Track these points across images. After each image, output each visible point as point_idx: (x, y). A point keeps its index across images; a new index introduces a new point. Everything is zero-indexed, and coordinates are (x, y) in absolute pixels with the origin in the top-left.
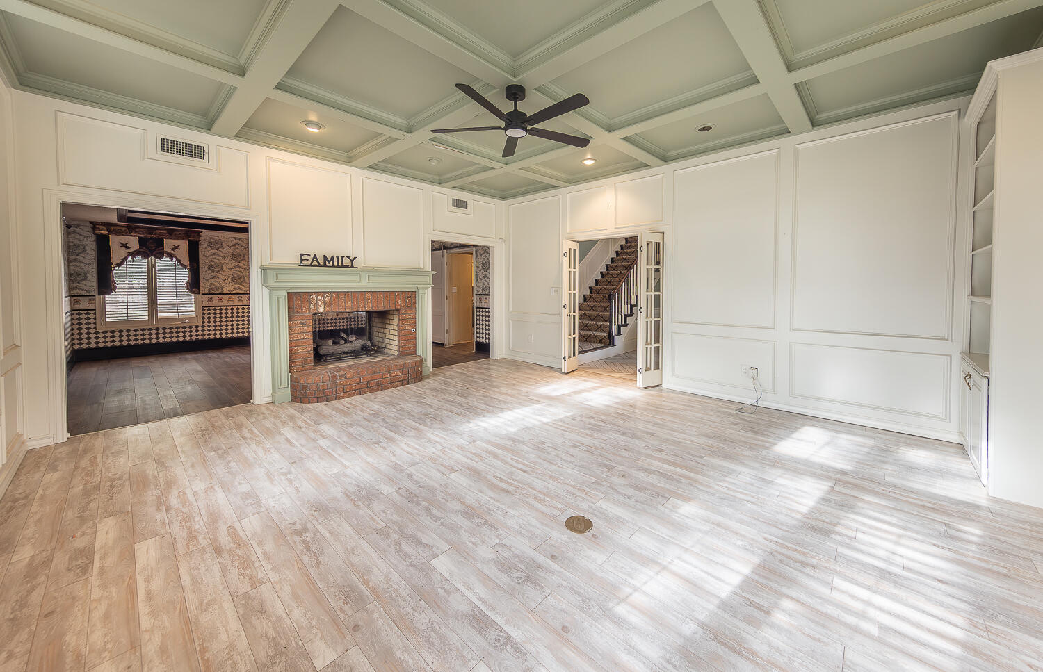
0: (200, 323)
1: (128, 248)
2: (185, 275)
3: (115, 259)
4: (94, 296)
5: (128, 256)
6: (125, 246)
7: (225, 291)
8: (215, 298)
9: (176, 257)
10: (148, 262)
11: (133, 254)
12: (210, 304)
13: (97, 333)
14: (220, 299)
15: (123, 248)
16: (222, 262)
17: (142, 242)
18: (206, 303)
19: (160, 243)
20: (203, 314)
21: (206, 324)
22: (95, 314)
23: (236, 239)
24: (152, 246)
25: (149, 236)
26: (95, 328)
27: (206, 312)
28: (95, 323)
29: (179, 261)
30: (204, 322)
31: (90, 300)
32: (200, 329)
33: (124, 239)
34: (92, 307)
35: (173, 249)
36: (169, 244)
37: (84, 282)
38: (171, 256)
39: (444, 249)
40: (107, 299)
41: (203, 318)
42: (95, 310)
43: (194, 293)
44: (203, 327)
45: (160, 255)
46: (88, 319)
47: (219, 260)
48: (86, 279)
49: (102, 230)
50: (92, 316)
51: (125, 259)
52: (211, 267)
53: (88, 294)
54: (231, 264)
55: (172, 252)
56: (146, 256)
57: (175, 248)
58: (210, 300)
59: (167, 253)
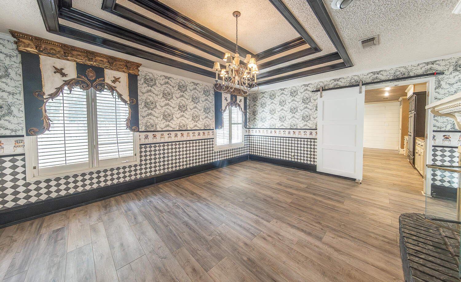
0: (138, 162)
1: (64, 75)
2: (124, 110)
3: (48, 88)
4: (23, 136)
5: (64, 85)
6: (60, 71)
7: (159, 129)
8: (150, 135)
9: (117, 92)
10: (87, 95)
11: (70, 84)
12: (147, 141)
13: (27, 185)
14: (155, 136)
15: (58, 75)
16: (156, 99)
17: (81, 69)
18: (143, 141)
19: (100, 72)
20: (141, 152)
21: (143, 162)
22: (23, 160)
23: (166, 77)
24: (92, 74)
25: (89, 63)
26: (24, 179)
27: (143, 150)
28: (24, 172)
29: (120, 96)
30: (141, 161)
31: (17, 142)
32: (138, 168)
33: (60, 63)
34: (19, 151)
35: (114, 82)
36: (110, 74)
37: (7, 118)
38: (112, 89)
39: (363, 85)
40: (39, 140)
41: (141, 156)
42: (24, 154)
43: (134, 130)
44: (141, 165)
45: (101, 87)
46: (14, 167)
47: (153, 98)
48: (10, 113)
49: (28, 46)
50: (19, 163)
51: (59, 90)
52: (147, 105)
53: (13, 134)
54: (162, 102)
55: (113, 84)
56: (85, 86)
57: (116, 80)
58: (147, 137)
59: (108, 85)
